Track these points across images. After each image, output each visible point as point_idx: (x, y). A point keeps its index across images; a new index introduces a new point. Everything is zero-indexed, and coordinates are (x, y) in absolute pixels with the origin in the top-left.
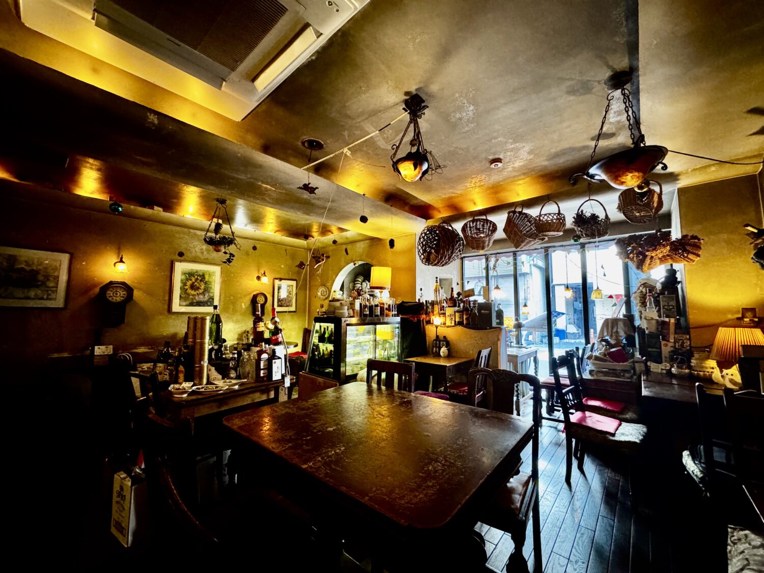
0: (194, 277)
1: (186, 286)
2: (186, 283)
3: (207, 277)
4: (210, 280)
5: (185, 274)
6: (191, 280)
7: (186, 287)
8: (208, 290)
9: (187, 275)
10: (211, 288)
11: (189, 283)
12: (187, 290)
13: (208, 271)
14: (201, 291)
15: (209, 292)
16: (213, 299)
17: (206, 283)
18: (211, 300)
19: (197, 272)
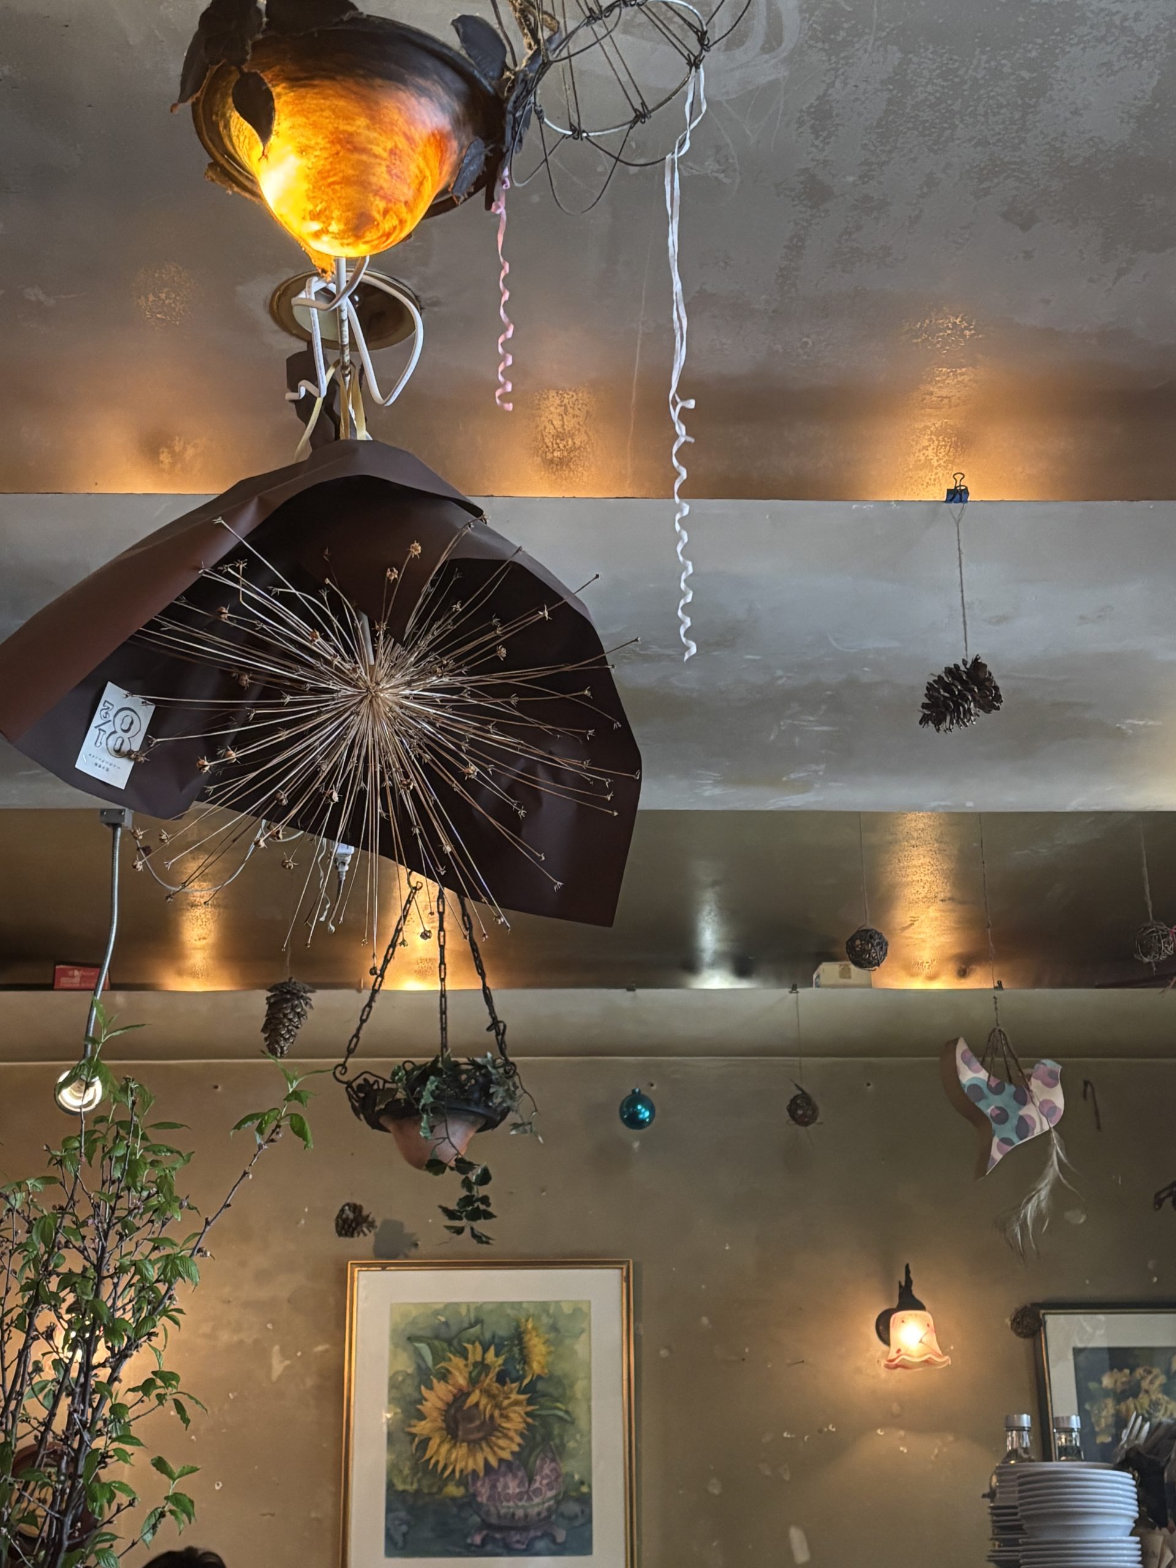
0: (464, 1354)
1: (421, 1416)
2: (422, 1399)
3: (538, 1348)
4: (562, 1368)
5: (411, 1339)
6: (444, 1376)
7: (422, 1428)
8: (548, 1437)
9: (424, 1348)
10: (568, 1421)
11: (436, 1398)
12: (425, 1442)
13: (544, 1306)
14: (508, 1447)
15: (559, 1453)
16: (585, 1500)
17: (532, 1391)
18: (572, 1508)
19: (478, 1321)
